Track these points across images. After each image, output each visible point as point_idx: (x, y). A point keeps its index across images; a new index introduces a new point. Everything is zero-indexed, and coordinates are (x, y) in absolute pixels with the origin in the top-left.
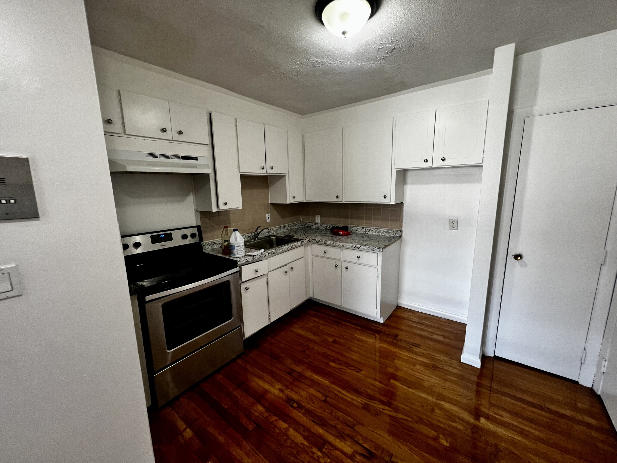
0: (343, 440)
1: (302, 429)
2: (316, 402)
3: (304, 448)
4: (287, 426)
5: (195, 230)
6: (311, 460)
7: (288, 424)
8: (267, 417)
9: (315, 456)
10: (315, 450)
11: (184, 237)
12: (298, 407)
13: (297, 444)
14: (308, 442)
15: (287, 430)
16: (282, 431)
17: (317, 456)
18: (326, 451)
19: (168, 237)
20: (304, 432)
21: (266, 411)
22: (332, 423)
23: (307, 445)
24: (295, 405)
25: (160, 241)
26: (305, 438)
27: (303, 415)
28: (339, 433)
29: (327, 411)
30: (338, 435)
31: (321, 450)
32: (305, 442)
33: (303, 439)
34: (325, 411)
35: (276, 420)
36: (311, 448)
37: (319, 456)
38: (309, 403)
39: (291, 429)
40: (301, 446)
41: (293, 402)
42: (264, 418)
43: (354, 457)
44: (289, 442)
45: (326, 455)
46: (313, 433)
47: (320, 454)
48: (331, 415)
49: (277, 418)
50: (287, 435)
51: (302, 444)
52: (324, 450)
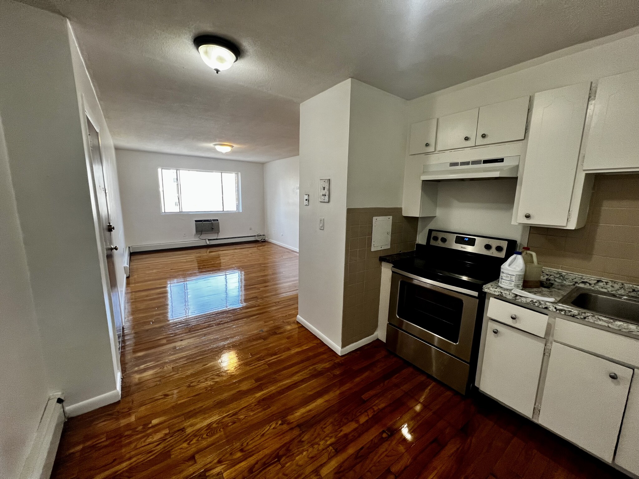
0: (335, 471)
1: (355, 435)
2: (387, 459)
3: (337, 432)
4: (361, 423)
5: (505, 245)
6: (325, 433)
7: (363, 424)
8: (373, 409)
9: (327, 438)
10: (333, 440)
11: (488, 247)
12: (382, 438)
13: (342, 426)
14: (341, 436)
15: (357, 422)
16: (357, 418)
17: (327, 440)
18: (329, 449)
19: (471, 242)
20: (352, 436)
21: (379, 409)
22: (358, 468)
23: (339, 435)
24: (384, 435)
25: (463, 243)
26: (346, 435)
27: (372, 440)
28: (344, 470)
29: (374, 468)
30: (342, 469)
31: (331, 445)
32: (342, 433)
33: (345, 432)
34: (375, 466)
35: (368, 415)
36: (336, 437)
37: (327, 442)
38: (386, 450)
39: (356, 425)
40: (339, 430)
41: (389, 434)
42: (372, 407)
43: (315, 474)
44: (345, 421)
45: (326, 448)
46: (349, 444)
47: (328, 443)
48: (368, 471)
49: (370, 416)
50: (352, 421)
51: (341, 431)
52: (331, 448)
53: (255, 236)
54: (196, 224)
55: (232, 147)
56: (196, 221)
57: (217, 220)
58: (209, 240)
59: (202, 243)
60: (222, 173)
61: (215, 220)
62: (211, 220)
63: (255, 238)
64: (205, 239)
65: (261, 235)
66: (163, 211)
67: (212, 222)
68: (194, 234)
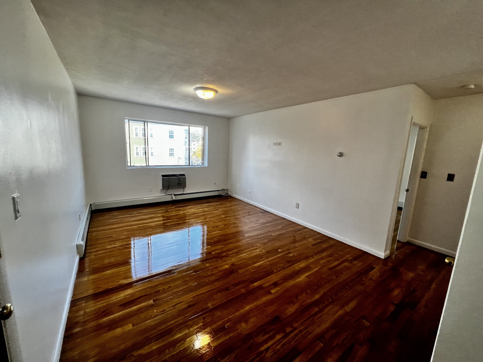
53: (219, 190)
54: (162, 179)
55: (216, 92)
56: (163, 176)
57: (184, 175)
58: (175, 195)
59: (168, 198)
60: (189, 127)
61: (182, 175)
62: (178, 175)
63: (219, 193)
64: (171, 195)
65: (225, 190)
66: (129, 165)
67: (179, 177)
68: (160, 190)
